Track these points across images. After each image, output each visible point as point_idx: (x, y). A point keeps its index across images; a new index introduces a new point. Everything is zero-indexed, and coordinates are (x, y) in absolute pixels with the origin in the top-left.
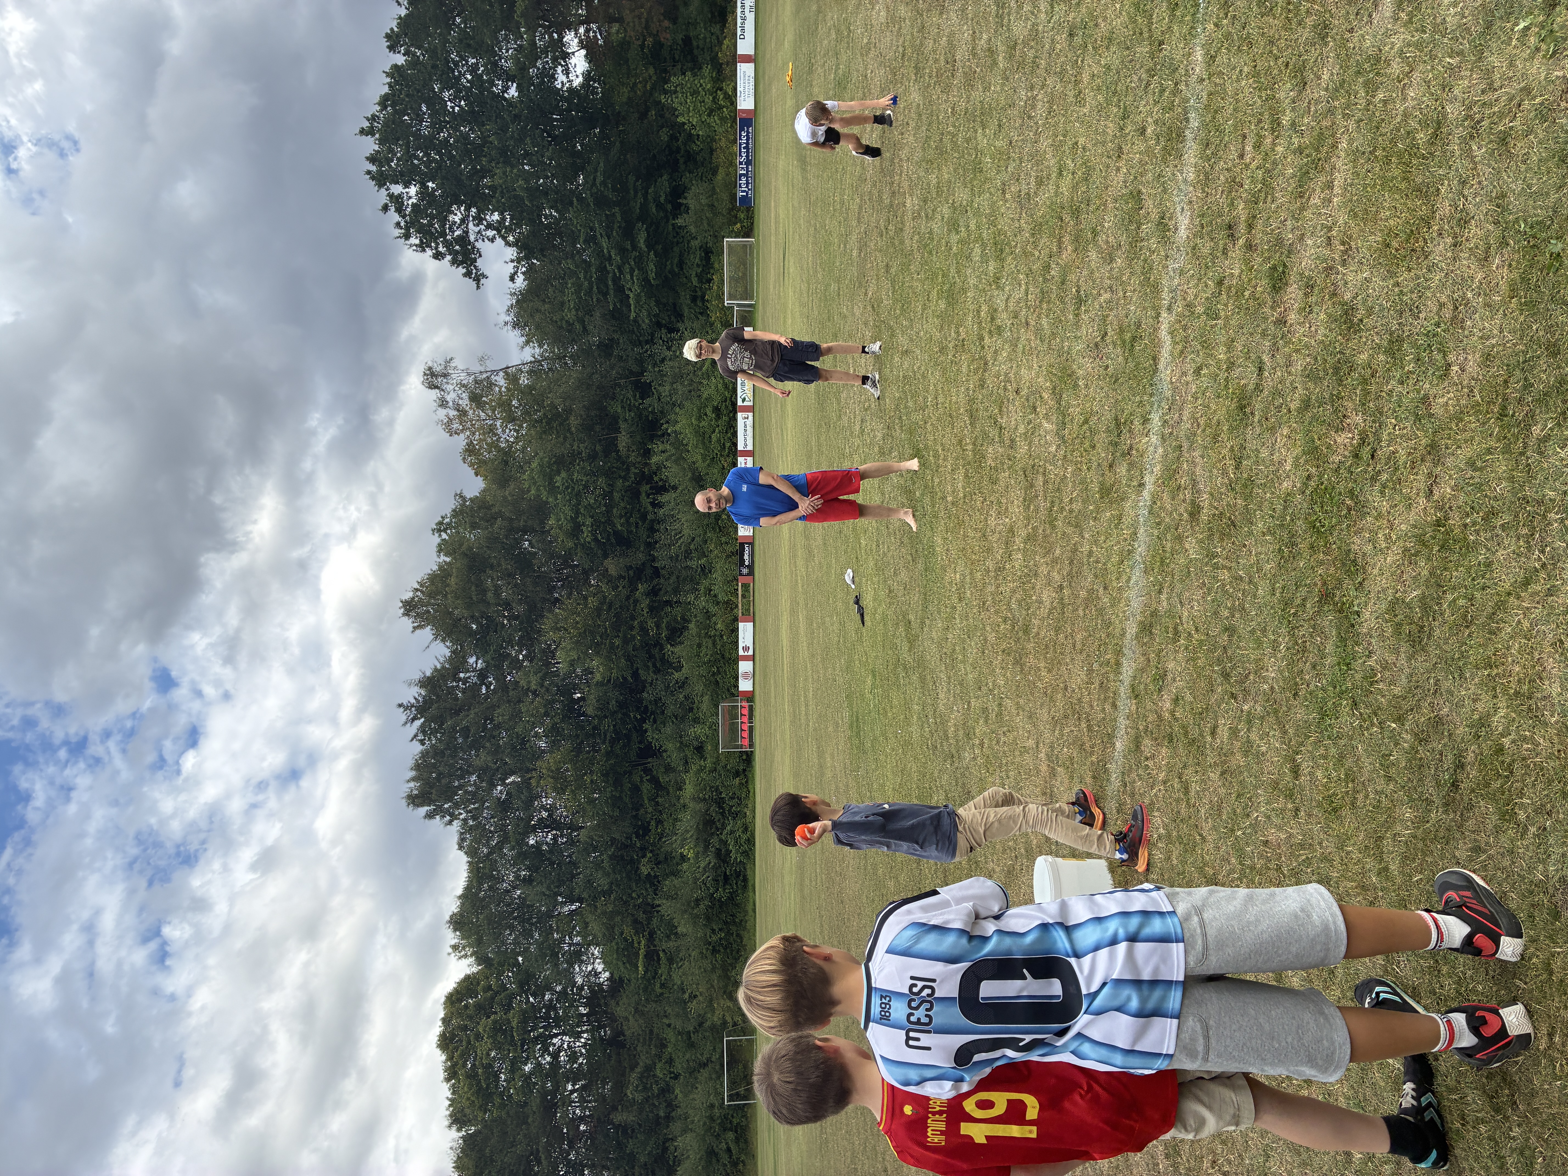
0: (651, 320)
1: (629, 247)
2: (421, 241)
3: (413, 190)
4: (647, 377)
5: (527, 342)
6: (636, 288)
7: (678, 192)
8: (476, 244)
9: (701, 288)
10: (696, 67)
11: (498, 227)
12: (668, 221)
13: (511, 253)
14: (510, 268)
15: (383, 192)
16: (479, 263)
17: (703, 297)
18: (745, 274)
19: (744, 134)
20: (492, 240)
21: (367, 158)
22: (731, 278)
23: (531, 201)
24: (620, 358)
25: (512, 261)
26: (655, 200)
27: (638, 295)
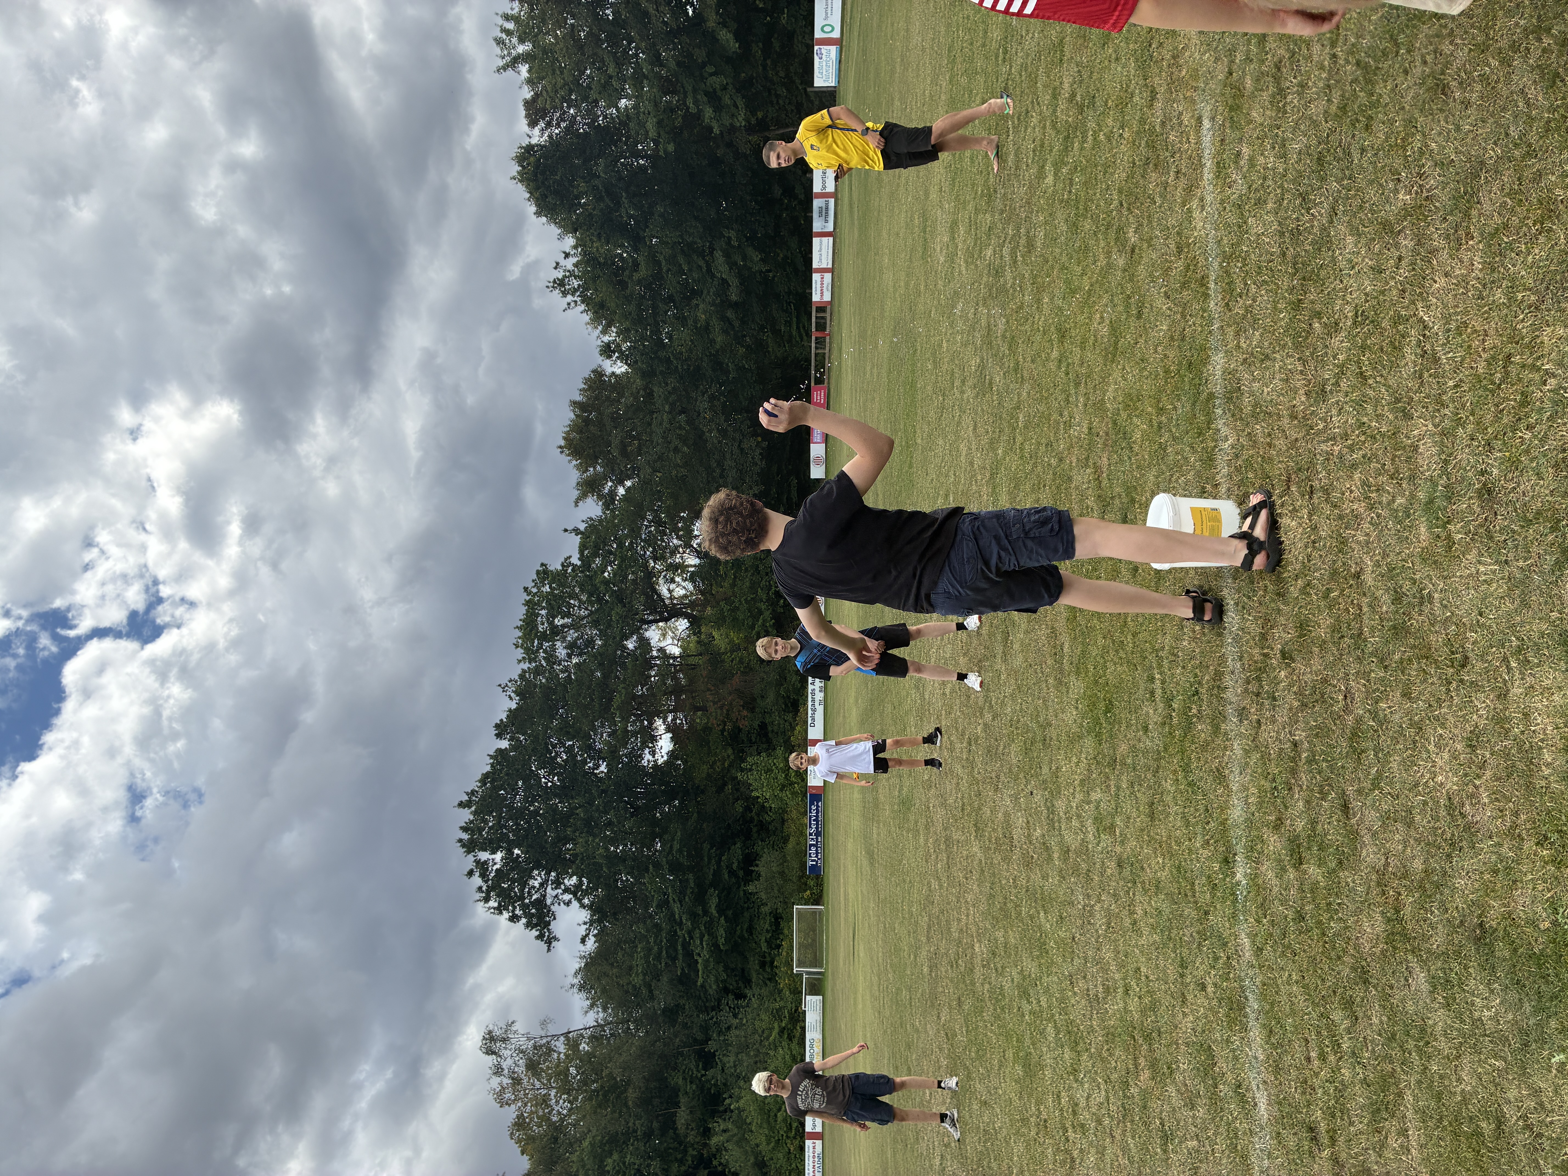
0: (718, 986)
1: (700, 912)
2: (500, 904)
3: (498, 856)
4: (712, 1046)
5: (592, 1006)
6: (705, 954)
7: (750, 860)
8: (552, 907)
9: (770, 954)
10: (770, 748)
11: (575, 891)
12: (739, 887)
13: (584, 915)
14: (582, 930)
15: (471, 858)
16: (553, 926)
17: (772, 962)
18: (814, 940)
19: (814, 808)
20: (568, 904)
21: (461, 828)
22: (800, 945)
23: (609, 868)
24: (685, 1026)
25: (585, 923)
26: (727, 867)
27: (707, 961)
